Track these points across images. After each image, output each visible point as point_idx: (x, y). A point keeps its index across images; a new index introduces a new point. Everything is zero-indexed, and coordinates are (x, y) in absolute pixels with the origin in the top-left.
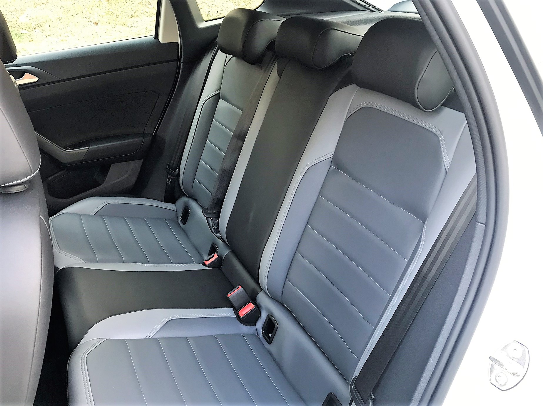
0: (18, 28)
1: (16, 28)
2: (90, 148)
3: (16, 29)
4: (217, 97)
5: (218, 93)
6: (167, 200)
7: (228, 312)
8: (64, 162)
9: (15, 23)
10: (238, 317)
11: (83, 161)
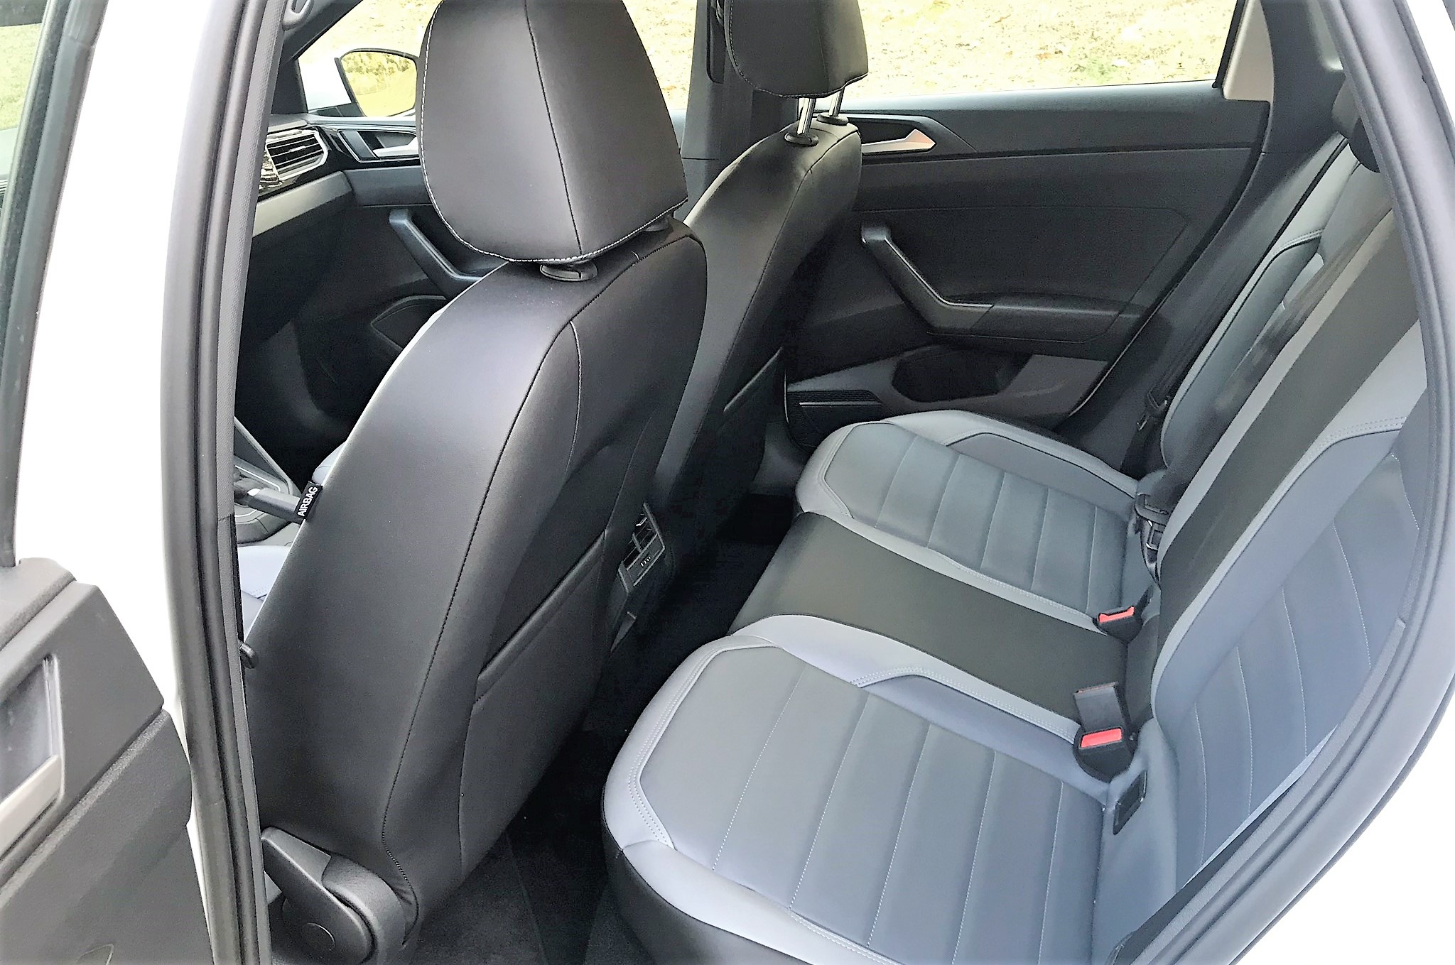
0: (1110, 54)
1: (1107, 53)
2: (995, 307)
3: (1105, 56)
4: (1313, 246)
5: (1317, 238)
6: (1125, 470)
7: (1063, 727)
8: (937, 325)
9: (1110, 41)
10: (1076, 747)
11: (971, 331)
